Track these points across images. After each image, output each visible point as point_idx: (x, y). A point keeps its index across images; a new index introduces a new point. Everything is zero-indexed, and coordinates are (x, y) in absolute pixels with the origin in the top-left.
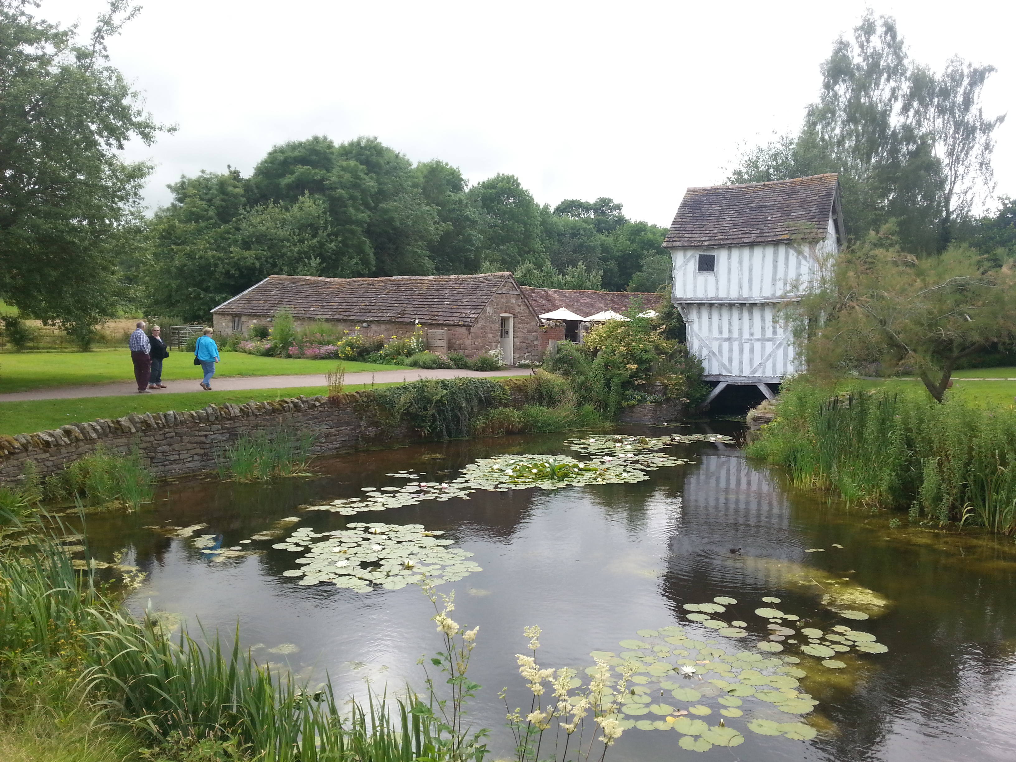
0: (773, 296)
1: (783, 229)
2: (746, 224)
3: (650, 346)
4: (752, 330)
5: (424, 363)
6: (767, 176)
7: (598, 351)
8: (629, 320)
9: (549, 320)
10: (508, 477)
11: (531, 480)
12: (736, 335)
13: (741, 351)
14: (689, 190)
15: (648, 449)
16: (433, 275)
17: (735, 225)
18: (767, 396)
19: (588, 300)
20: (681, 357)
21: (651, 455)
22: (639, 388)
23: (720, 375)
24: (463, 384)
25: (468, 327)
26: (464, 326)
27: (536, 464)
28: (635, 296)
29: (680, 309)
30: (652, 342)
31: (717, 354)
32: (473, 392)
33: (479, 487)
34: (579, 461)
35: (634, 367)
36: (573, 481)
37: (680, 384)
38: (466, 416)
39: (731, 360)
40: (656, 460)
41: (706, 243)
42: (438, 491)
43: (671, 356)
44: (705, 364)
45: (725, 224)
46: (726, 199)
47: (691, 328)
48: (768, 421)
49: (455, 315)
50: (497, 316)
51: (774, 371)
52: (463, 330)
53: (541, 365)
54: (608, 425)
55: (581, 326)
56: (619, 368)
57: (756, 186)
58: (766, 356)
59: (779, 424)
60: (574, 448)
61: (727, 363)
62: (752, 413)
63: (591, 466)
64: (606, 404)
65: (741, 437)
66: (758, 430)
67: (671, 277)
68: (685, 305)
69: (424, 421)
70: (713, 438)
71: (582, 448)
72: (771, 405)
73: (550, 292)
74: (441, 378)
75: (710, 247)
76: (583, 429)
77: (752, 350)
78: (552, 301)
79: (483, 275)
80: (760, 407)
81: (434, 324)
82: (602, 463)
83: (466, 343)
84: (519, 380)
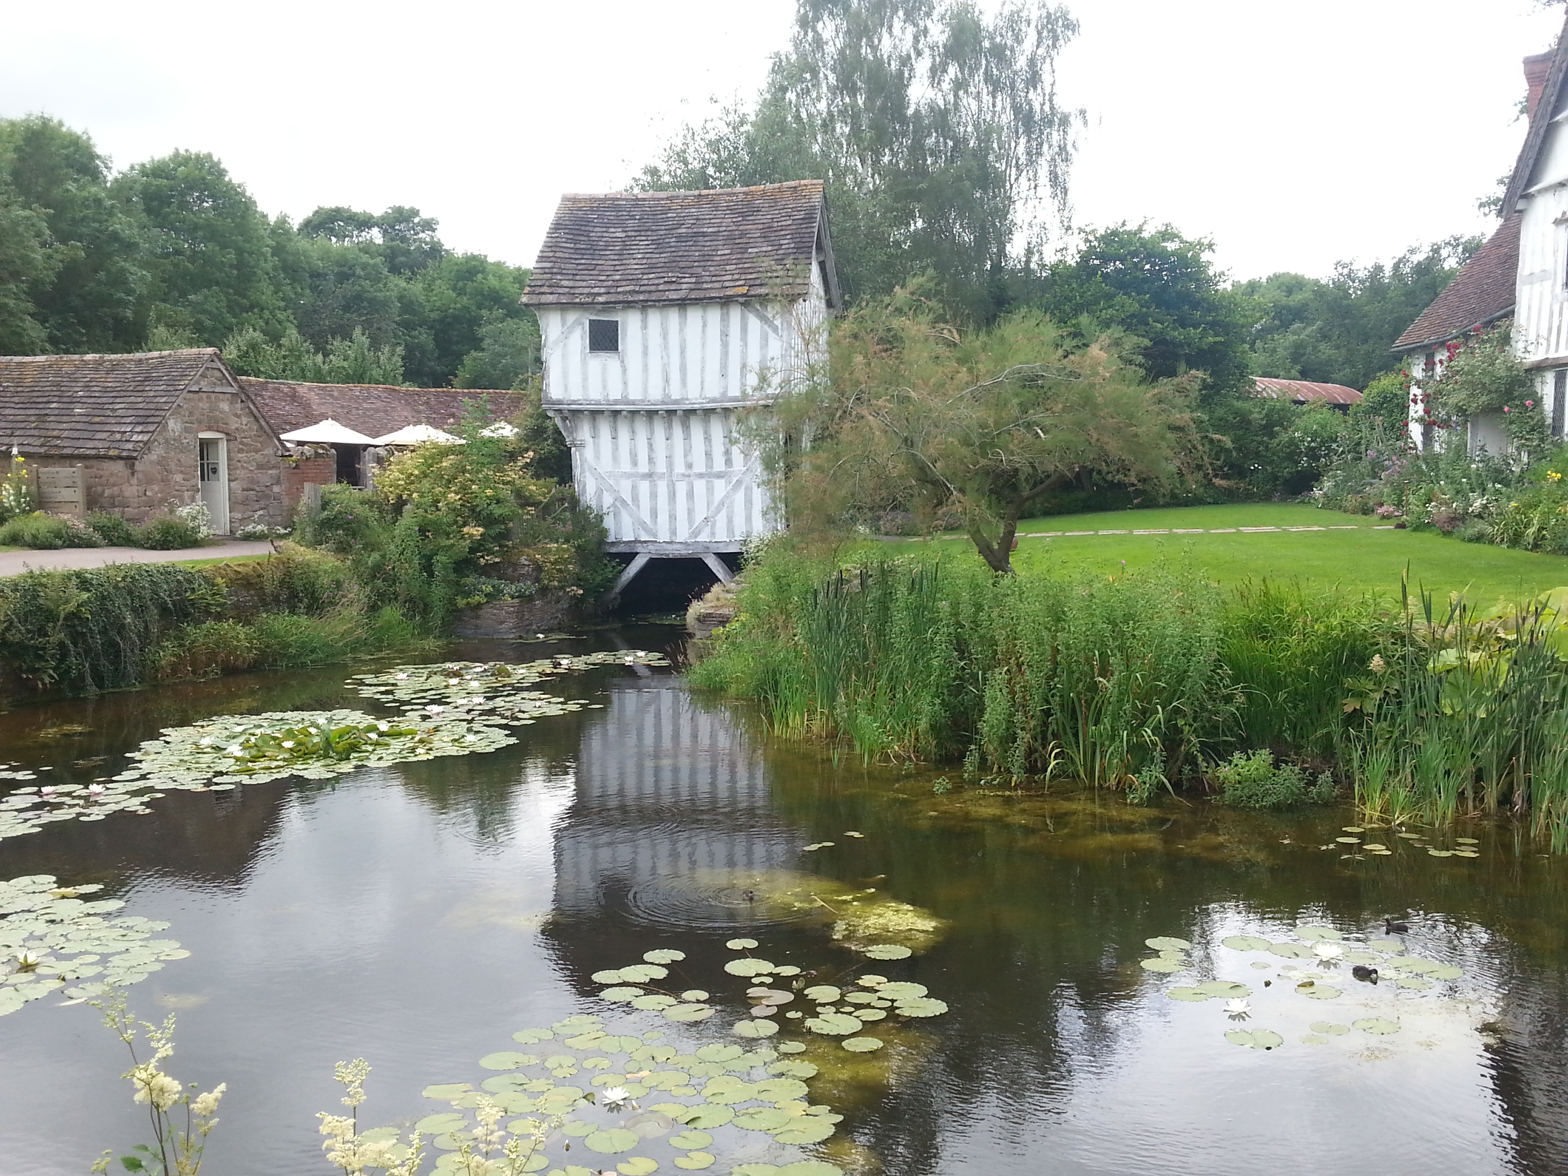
0: (724, 397)
1: (736, 277)
2: (670, 265)
3: (506, 492)
4: (689, 459)
5: (34, 537)
6: (703, 180)
7: (405, 503)
8: (463, 442)
9: (300, 443)
10: (233, 760)
11: (281, 763)
12: (661, 467)
13: (672, 496)
14: (565, 199)
15: (509, 685)
16: (44, 352)
17: (652, 266)
18: (720, 576)
19: (379, 404)
20: (565, 510)
21: (518, 698)
22: (488, 571)
23: (636, 541)
24: (124, 578)
25: (130, 460)
26: (120, 458)
27: (290, 732)
28: (474, 397)
29: (558, 421)
30: (508, 483)
31: (630, 502)
32: (147, 594)
33: (171, 785)
34: (377, 719)
35: (476, 531)
36: (368, 758)
37: (565, 560)
38: (134, 643)
39: (654, 514)
40: (528, 706)
41: (601, 299)
42: (81, 802)
43: (546, 510)
44: (608, 523)
45: (634, 265)
46: (633, 217)
47: (581, 455)
48: (723, 621)
49: (99, 436)
50: (190, 436)
51: (730, 530)
52: (119, 467)
53: (290, 534)
54: (431, 644)
55: (368, 455)
56: (448, 534)
57: (686, 197)
58: (716, 503)
59: (744, 625)
60: (367, 693)
61: (647, 519)
62: (696, 608)
63: (403, 727)
64: (426, 605)
65: (680, 652)
66: (707, 638)
67: (539, 362)
68: (567, 414)
69: (41, 658)
70: (628, 659)
71: (382, 693)
72: (728, 592)
73: (300, 389)
74: (76, 567)
75: (609, 306)
76: (382, 655)
77: (690, 495)
78: (306, 406)
79: (155, 354)
80: (708, 596)
81: (51, 457)
82: (425, 718)
83: (127, 494)
84: (244, 565)
